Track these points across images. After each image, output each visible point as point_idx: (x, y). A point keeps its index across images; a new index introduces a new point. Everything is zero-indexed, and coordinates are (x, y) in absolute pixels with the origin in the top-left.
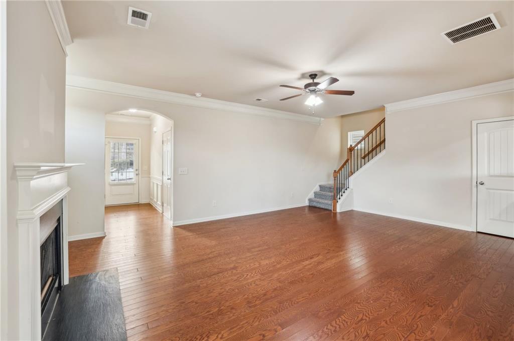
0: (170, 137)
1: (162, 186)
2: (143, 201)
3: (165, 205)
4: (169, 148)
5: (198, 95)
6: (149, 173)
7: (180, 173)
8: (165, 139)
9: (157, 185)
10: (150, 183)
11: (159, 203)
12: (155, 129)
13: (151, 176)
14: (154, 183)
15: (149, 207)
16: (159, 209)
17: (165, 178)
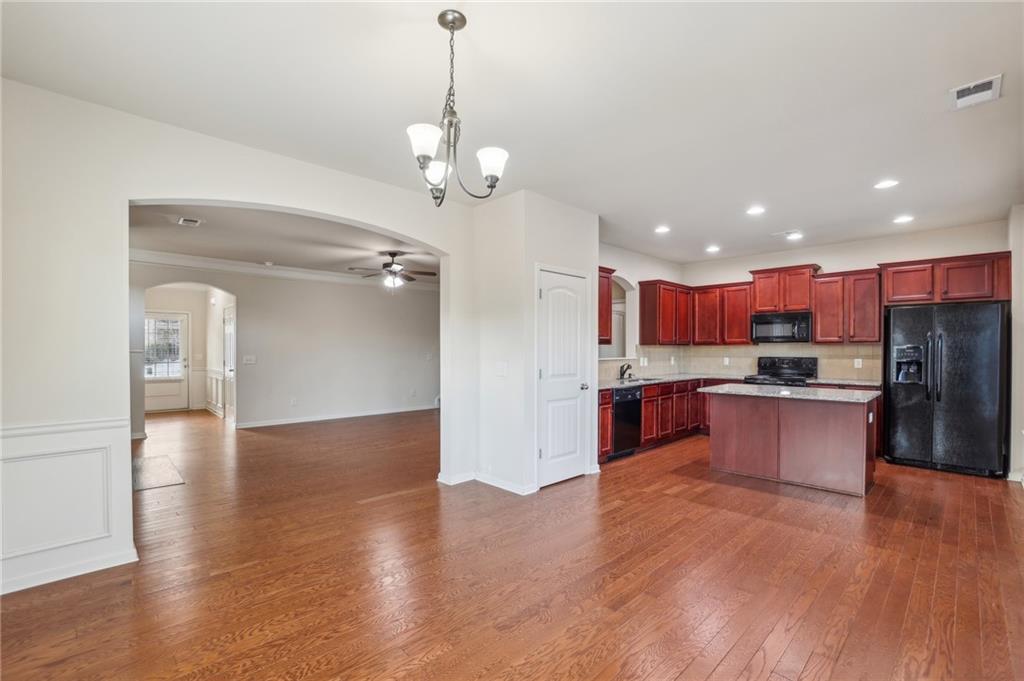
0: (232, 315)
1: (224, 381)
2: (195, 406)
3: (227, 406)
4: (231, 329)
5: (268, 264)
6: (205, 366)
7: (245, 362)
8: (226, 317)
9: (217, 380)
10: (206, 377)
11: (220, 405)
12: (213, 301)
13: (209, 368)
14: (211, 379)
15: (206, 413)
16: (220, 414)
17: (227, 369)
